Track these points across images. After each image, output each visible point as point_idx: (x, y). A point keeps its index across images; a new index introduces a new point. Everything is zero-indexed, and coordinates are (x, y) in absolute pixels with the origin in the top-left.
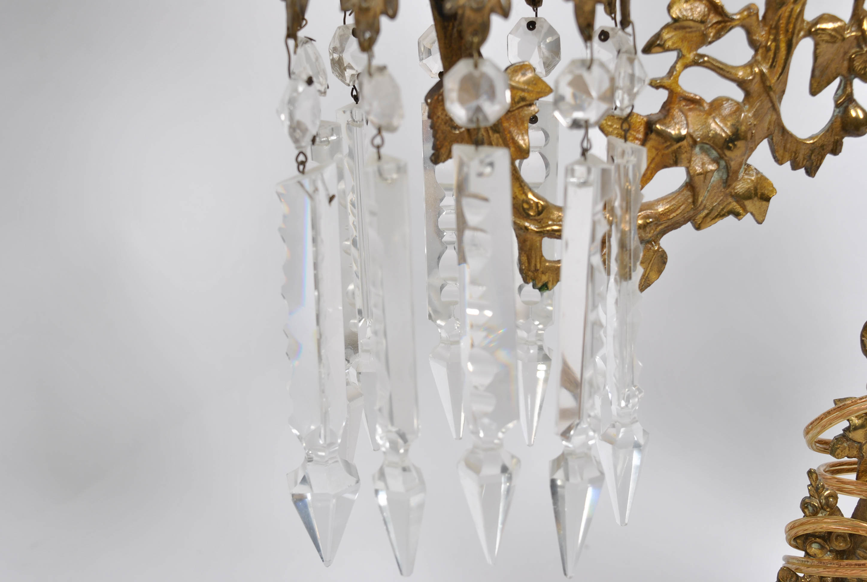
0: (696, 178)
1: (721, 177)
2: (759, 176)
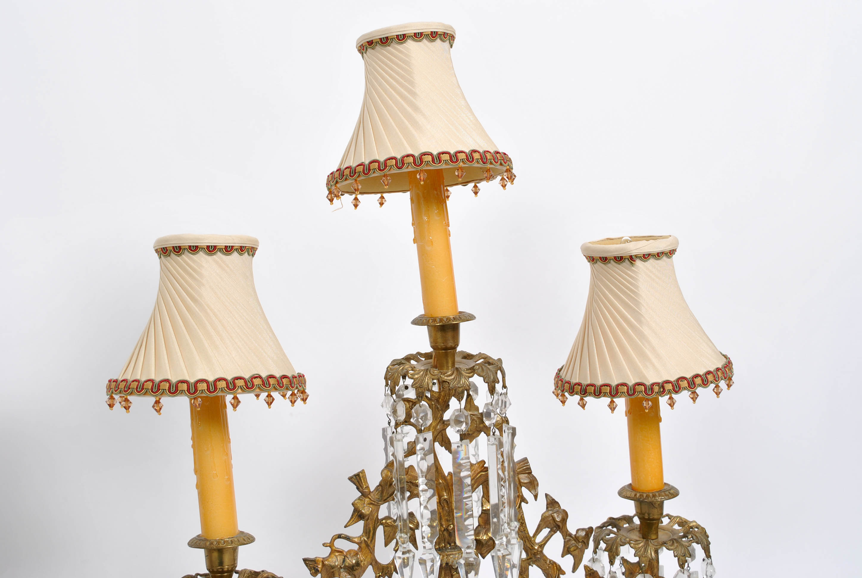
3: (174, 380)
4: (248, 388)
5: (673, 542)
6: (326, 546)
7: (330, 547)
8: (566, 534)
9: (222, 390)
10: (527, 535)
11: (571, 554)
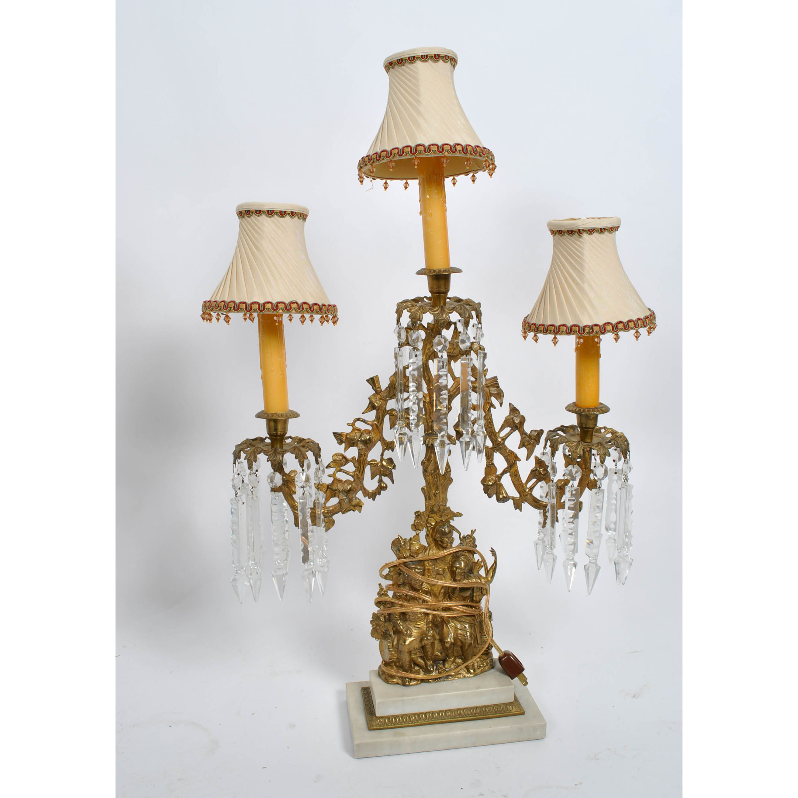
0: (341, 501)
1: (348, 501)
2: (359, 500)
3: (237, 301)
4: (286, 309)
5: (598, 444)
6: (349, 425)
7: (352, 426)
8: (522, 433)
9: (268, 310)
10: (494, 431)
11: (526, 448)
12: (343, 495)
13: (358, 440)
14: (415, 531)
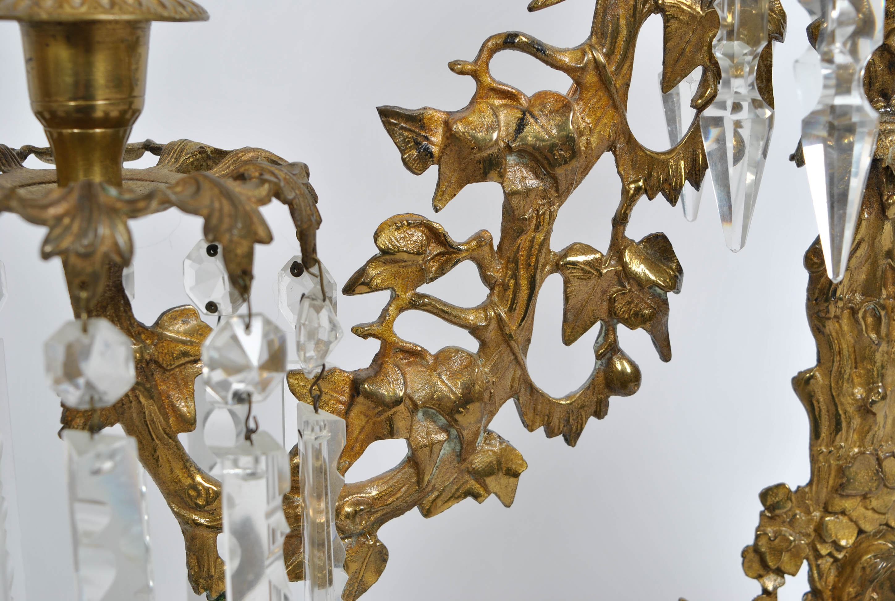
0: (419, 454)
1: (454, 450)
2: (504, 445)
7: (475, 75)
12: (432, 426)
13: (508, 147)
14: (759, 577)
